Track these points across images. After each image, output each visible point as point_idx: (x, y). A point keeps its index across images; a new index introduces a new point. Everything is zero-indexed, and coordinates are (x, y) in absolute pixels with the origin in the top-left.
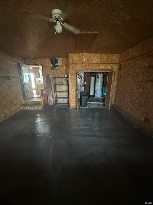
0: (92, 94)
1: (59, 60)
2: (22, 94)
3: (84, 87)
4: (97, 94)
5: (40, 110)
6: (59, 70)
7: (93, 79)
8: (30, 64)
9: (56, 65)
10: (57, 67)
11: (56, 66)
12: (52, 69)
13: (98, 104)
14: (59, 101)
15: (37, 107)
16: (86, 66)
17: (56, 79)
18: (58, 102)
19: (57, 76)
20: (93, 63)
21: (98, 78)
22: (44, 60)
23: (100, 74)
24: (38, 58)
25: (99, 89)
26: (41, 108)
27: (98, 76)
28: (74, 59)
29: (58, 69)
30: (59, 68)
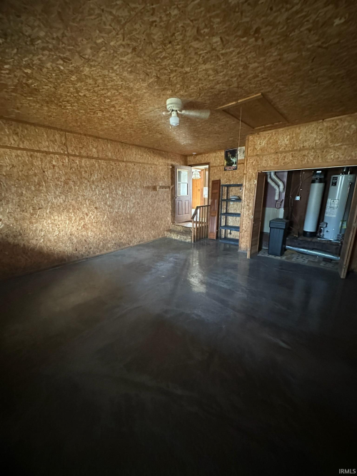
0: (309, 227)
1: (240, 150)
2: (170, 213)
3: (284, 207)
4: (326, 229)
5: (188, 242)
6: (237, 171)
7: (316, 189)
8: (192, 163)
9: (234, 160)
10: (234, 165)
11: (233, 163)
12: (225, 170)
13: (326, 259)
14: (230, 233)
15: (185, 237)
16: (285, 157)
17: (231, 188)
18: (229, 236)
19: (232, 183)
20: (307, 149)
21: (335, 184)
22: (214, 154)
23: (346, 173)
24: (204, 153)
25: (335, 216)
26: (190, 240)
27: (336, 178)
28: (258, 147)
29: (236, 169)
30: (238, 167)
